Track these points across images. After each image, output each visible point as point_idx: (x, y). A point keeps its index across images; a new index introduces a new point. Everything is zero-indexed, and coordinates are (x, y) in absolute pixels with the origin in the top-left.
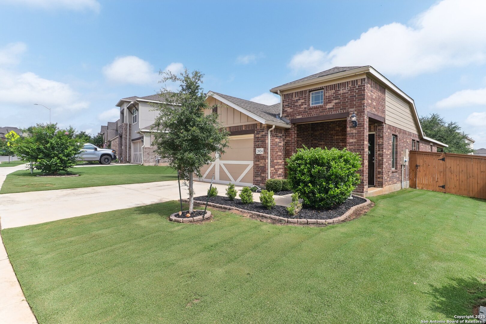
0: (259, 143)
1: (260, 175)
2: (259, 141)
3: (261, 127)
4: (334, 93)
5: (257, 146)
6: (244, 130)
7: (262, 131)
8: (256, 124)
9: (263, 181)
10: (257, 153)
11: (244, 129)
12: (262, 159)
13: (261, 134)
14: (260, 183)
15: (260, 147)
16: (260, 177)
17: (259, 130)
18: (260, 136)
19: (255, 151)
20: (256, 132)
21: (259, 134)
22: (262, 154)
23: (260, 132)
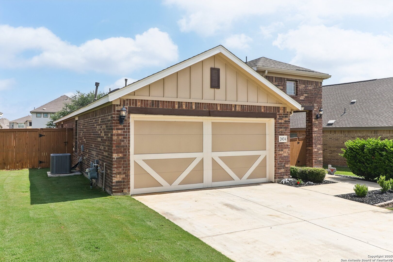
0: (282, 129)
1: (284, 166)
2: (282, 128)
3: (284, 112)
4: (304, 88)
5: (280, 133)
6: (263, 113)
7: (286, 117)
8: (279, 107)
9: (287, 173)
10: (280, 141)
11: (263, 110)
12: (286, 148)
13: (285, 120)
14: (284, 175)
15: (283, 135)
16: (284, 168)
17: (282, 114)
18: (283, 121)
19: (276, 139)
20: (278, 116)
21: (282, 119)
22: (286, 142)
23: (283, 117)
